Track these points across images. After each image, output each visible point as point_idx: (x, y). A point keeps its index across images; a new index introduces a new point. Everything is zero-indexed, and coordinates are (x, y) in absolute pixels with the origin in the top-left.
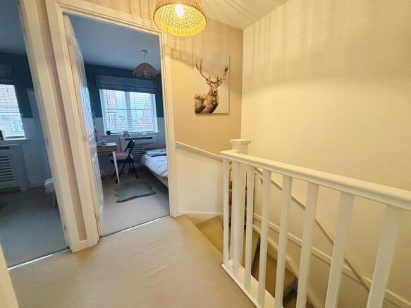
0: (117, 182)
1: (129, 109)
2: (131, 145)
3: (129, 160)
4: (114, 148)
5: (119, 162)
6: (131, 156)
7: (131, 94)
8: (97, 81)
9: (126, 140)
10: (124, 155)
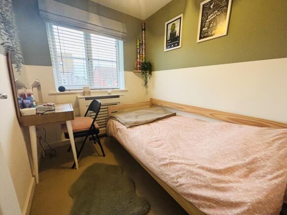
0: (74, 167)
1: (89, 59)
2: (95, 107)
3: (93, 130)
4: (70, 116)
5: (76, 134)
6: (95, 123)
7: (93, 36)
8: (41, 6)
9: (87, 99)
10: (84, 123)
